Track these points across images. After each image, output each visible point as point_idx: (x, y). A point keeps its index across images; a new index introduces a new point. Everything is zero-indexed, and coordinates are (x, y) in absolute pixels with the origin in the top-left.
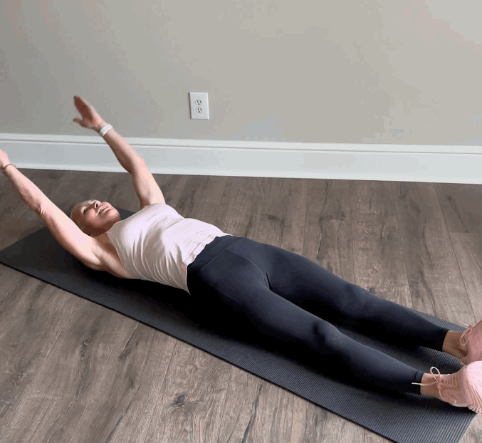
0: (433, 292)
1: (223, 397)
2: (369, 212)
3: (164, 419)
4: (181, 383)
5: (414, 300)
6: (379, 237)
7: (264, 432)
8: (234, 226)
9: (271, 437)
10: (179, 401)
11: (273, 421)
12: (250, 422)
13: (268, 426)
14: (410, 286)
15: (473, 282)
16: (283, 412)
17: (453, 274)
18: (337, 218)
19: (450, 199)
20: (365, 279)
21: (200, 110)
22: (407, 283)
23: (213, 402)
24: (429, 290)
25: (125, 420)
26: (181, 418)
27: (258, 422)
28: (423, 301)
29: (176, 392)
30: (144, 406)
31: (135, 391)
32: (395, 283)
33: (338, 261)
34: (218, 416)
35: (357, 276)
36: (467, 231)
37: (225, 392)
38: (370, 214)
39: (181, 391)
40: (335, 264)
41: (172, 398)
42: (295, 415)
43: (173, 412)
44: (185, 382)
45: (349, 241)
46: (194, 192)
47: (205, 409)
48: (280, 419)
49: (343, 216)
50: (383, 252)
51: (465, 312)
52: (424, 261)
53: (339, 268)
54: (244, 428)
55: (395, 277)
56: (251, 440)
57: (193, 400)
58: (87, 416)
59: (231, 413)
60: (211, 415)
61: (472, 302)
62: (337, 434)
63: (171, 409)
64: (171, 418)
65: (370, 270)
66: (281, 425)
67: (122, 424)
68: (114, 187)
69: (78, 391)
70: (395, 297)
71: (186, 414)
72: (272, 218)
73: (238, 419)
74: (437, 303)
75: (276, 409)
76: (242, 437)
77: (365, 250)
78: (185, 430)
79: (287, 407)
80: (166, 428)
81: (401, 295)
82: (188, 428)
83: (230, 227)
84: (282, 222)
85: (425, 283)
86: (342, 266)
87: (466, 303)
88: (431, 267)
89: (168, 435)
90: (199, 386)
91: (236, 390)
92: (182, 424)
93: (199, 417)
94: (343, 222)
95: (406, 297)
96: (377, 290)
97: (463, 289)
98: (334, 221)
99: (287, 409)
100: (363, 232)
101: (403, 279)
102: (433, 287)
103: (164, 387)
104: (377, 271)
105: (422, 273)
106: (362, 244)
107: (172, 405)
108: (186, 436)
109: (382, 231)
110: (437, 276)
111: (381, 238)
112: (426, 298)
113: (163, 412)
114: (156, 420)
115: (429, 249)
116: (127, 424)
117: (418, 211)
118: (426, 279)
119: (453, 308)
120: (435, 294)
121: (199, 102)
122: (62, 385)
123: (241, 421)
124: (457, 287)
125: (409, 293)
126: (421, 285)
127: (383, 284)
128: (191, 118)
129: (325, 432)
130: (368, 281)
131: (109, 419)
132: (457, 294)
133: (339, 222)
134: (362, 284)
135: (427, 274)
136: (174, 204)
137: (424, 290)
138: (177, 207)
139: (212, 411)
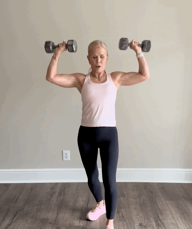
0: (164, 224)
2: (134, 194)
5: (158, 227)
6: (139, 203)
14: (155, 222)
15: (178, 219)
17: (170, 217)
19: (163, 188)
20: (137, 220)
21: (66, 157)
22: (154, 221)
24: (163, 223)
32: (149, 221)
33: (126, 214)
35: (134, 219)
36: (172, 200)
38: (134, 195)
40: (125, 214)
45: (128, 205)
46: (64, 189)
49: (124, 196)
50: (142, 209)
52: (159, 212)
53: (126, 216)
55: (149, 219)
61: (180, 226)
65: (138, 217)
68: (32, 189)
70: (150, 227)
74: (166, 227)
77: (135, 208)
81: (152, 226)
83: (81, 202)
85: (161, 221)
86: (127, 215)
87: (177, 227)
88: (162, 214)
94: (125, 198)
95: (154, 226)
96: (143, 224)
97: (175, 222)
98: (121, 198)
100: (133, 202)
101: (152, 219)
102: (164, 222)
104: (141, 217)
105: (158, 217)
106: (134, 206)
109: (140, 201)
110: (164, 217)
111: (140, 204)
112: (162, 226)
115: (159, 207)
117: (152, 193)
118: (161, 219)
120: (165, 224)
121: (66, 154)
124: (173, 221)
125: (155, 224)
126: (159, 221)
127: (145, 222)
128: (63, 160)
130: (138, 221)
132: (173, 224)
133: (123, 198)
134: (136, 222)
135: (160, 217)
136: (57, 194)
137: (161, 223)
138: (58, 195)
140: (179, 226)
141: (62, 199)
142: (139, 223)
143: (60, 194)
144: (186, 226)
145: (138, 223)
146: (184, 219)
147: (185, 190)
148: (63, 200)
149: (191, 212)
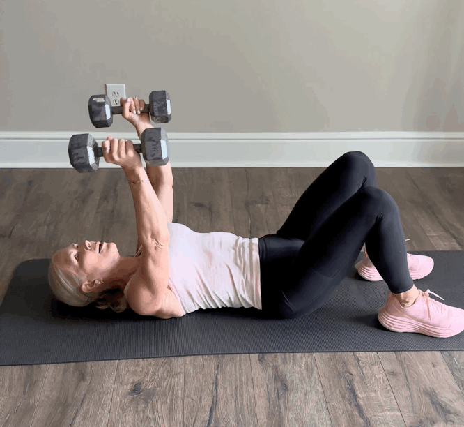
1: (181, 381)
2: (290, 196)
3: (122, 409)
4: (136, 371)
7: (229, 410)
9: (236, 415)
10: (136, 389)
11: (236, 399)
12: (213, 402)
13: (232, 405)
16: (244, 389)
18: (262, 203)
23: (172, 387)
25: (81, 413)
26: (142, 406)
27: (221, 402)
29: (131, 380)
30: (99, 398)
31: (86, 383)
34: (179, 401)
37: (182, 375)
38: (292, 198)
39: (137, 379)
41: (129, 387)
42: (257, 391)
43: (131, 401)
44: (139, 370)
46: (116, 185)
47: (164, 395)
48: (242, 396)
49: (267, 200)
54: (208, 409)
56: (217, 420)
57: (151, 386)
58: (39, 414)
59: (193, 396)
60: (172, 400)
62: (300, 405)
63: (129, 397)
64: (130, 406)
66: (245, 403)
67: (79, 418)
68: (30, 183)
69: (25, 390)
71: (146, 401)
72: (199, 205)
73: (200, 402)
75: (236, 388)
76: (208, 418)
78: (147, 418)
79: (247, 383)
80: (128, 418)
82: (150, 415)
84: (210, 209)
89: (130, 424)
90: (154, 372)
91: (193, 372)
92: (144, 412)
93: (159, 402)
94: (268, 206)
98: (260, 205)
99: (247, 385)
103: (118, 376)
107: (129, 394)
108: (149, 423)
113: (121, 402)
114: (115, 411)
116: (84, 418)
121: (116, 95)
122: (7, 384)
123: (204, 402)
129: (289, 404)
131: (63, 414)
133: (265, 206)
136: (97, 196)
138: (100, 199)
139: (172, 396)
141: (110, 208)
143: (105, 198)
147: (414, 184)
148: (113, 211)
149: (428, 236)
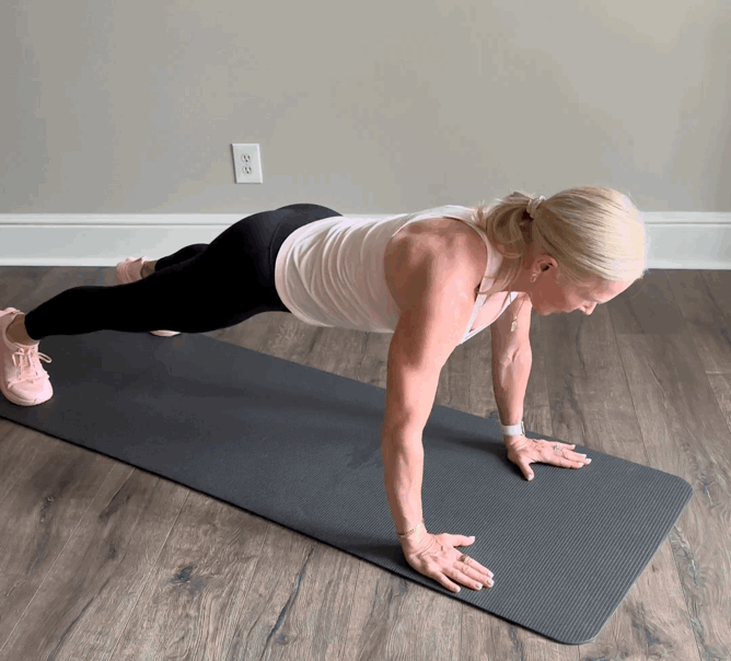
0: (585, 415)
1: (251, 567)
3: (156, 601)
4: (189, 550)
5: (556, 425)
7: (309, 614)
8: (296, 333)
9: (319, 620)
10: (184, 575)
11: (325, 599)
12: (289, 601)
13: (316, 606)
14: (552, 408)
15: (645, 400)
16: (341, 586)
17: (617, 390)
21: (248, 171)
22: (547, 402)
23: (235, 576)
24: (579, 412)
25: (95, 604)
26: (183, 599)
27: (301, 601)
28: (568, 426)
29: (179, 562)
30: (128, 584)
31: (116, 562)
34: (241, 593)
35: (473, 395)
36: (643, 332)
37: (256, 560)
39: (188, 561)
41: (173, 572)
42: (359, 590)
43: (171, 592)
44: (195, 548)
47: (221, 585)
48: (335, 594)
51: (630, 441)
52: (575, 373)
54: (279, 610)
56: (287, 626)
57: (205, 573)
58: (38, 600)
59: (262, 590)
60: (230, 593)
61: (643, 426)
62: (420, 614)
63: (170, 586)
64: (167, 599)
66: (336, 604)
67: (91, 610)
69: (30, 565)
71: (192, 593)
73: (271, 598)
74: (589, 425)
75: (330, 583)
76: (275, 622)
78: (187, 615)
79: (348, 578)
80: (159, 614)
81: (537, 421)
82: (192, 613)
83: (290, 336)
85: (574, 404)
86: (453, 382)
87: (633, 427)
88: (585, 379)
89: (161, 622)
90: (216, 553)
91: (273, 557)
92: (184, 607)
93: (211, 596)
95: (544, 422)
97: (630, 410)
99: (348, 580)
101: (542, 399)
102: (585, 408)
103: (162, 557)
105: (570, 390)
107: (172, 581)
108: (188, 623)
110: (592, 393)
112: (573, 423)
113: (156, 591)
114: (144, 603)
115: (585, 356)
116: (99, 610)
118: (577, 398)
119: (613, 436)
120: (587, 417)
121: (247, 158)
122: (7, 557)
123: (275, 600)
124: (622, 407)
125: (549, 416)
126: (567, 405)
128: (235, 182)
129: (402, 611)
131: (72, 602)
132: (621, 416)
134: (479, 406)
135: (578, 390)
137: (572, 412)
139: (232, 588)
140: (643, 423)
142: (487, 411)
144: (669, 425)
145: (485, 409)
146: (673, 399)
147: (709, 294)
149: (706, 375)
